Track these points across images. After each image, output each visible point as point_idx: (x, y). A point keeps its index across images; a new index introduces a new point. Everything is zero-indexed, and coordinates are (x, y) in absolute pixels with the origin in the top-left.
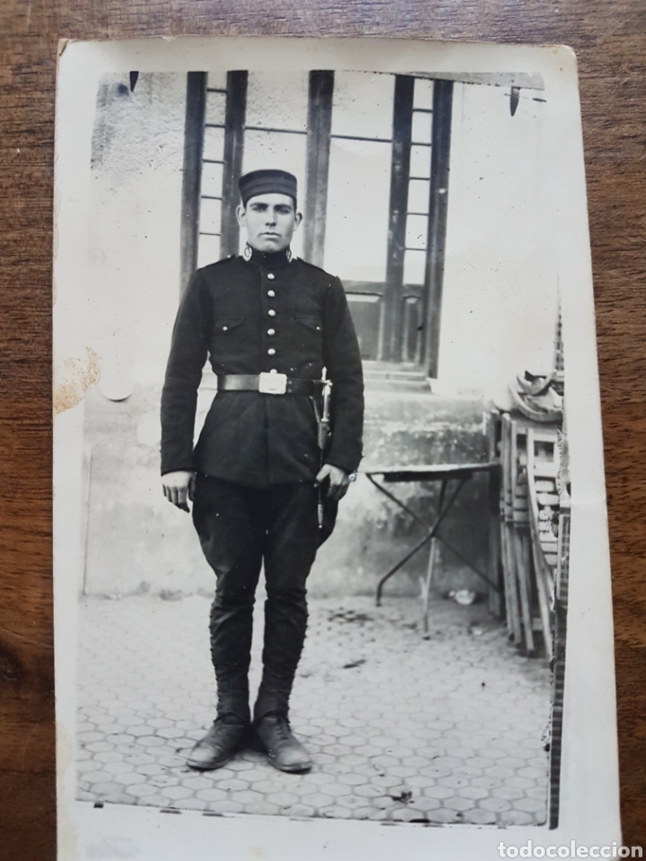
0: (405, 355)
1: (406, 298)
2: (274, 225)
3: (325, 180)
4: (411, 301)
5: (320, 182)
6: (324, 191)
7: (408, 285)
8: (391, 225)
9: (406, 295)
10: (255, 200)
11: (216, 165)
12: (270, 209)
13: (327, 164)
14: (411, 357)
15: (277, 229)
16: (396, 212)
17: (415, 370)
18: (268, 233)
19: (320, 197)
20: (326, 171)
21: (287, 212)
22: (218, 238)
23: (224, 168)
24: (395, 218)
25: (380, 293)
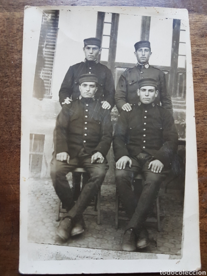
0: (178, 94)
1: (178, 73)
2: (148, 96)
3: (149, 30)
4: (180, 74)
5: (146, 30)
6: (148, 34)
7: (179, 68)
8: (173, 47)
9: (179, 72)
10: (142, 88)
11: (109, 24)
12: (147, 91)
13: (150, 24)
14: (180, 96)
15: (149, 97)
16: (175, 42)
17: (181, 100)
18: (146, 98)
19: (146, 36)
20: (149, 27)
21: (152, 92)
22: (108, 50)
23: (112, 25)
24: (174, 44)
25: (169, 71)
